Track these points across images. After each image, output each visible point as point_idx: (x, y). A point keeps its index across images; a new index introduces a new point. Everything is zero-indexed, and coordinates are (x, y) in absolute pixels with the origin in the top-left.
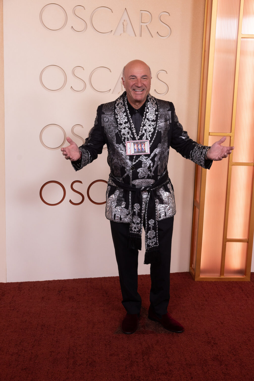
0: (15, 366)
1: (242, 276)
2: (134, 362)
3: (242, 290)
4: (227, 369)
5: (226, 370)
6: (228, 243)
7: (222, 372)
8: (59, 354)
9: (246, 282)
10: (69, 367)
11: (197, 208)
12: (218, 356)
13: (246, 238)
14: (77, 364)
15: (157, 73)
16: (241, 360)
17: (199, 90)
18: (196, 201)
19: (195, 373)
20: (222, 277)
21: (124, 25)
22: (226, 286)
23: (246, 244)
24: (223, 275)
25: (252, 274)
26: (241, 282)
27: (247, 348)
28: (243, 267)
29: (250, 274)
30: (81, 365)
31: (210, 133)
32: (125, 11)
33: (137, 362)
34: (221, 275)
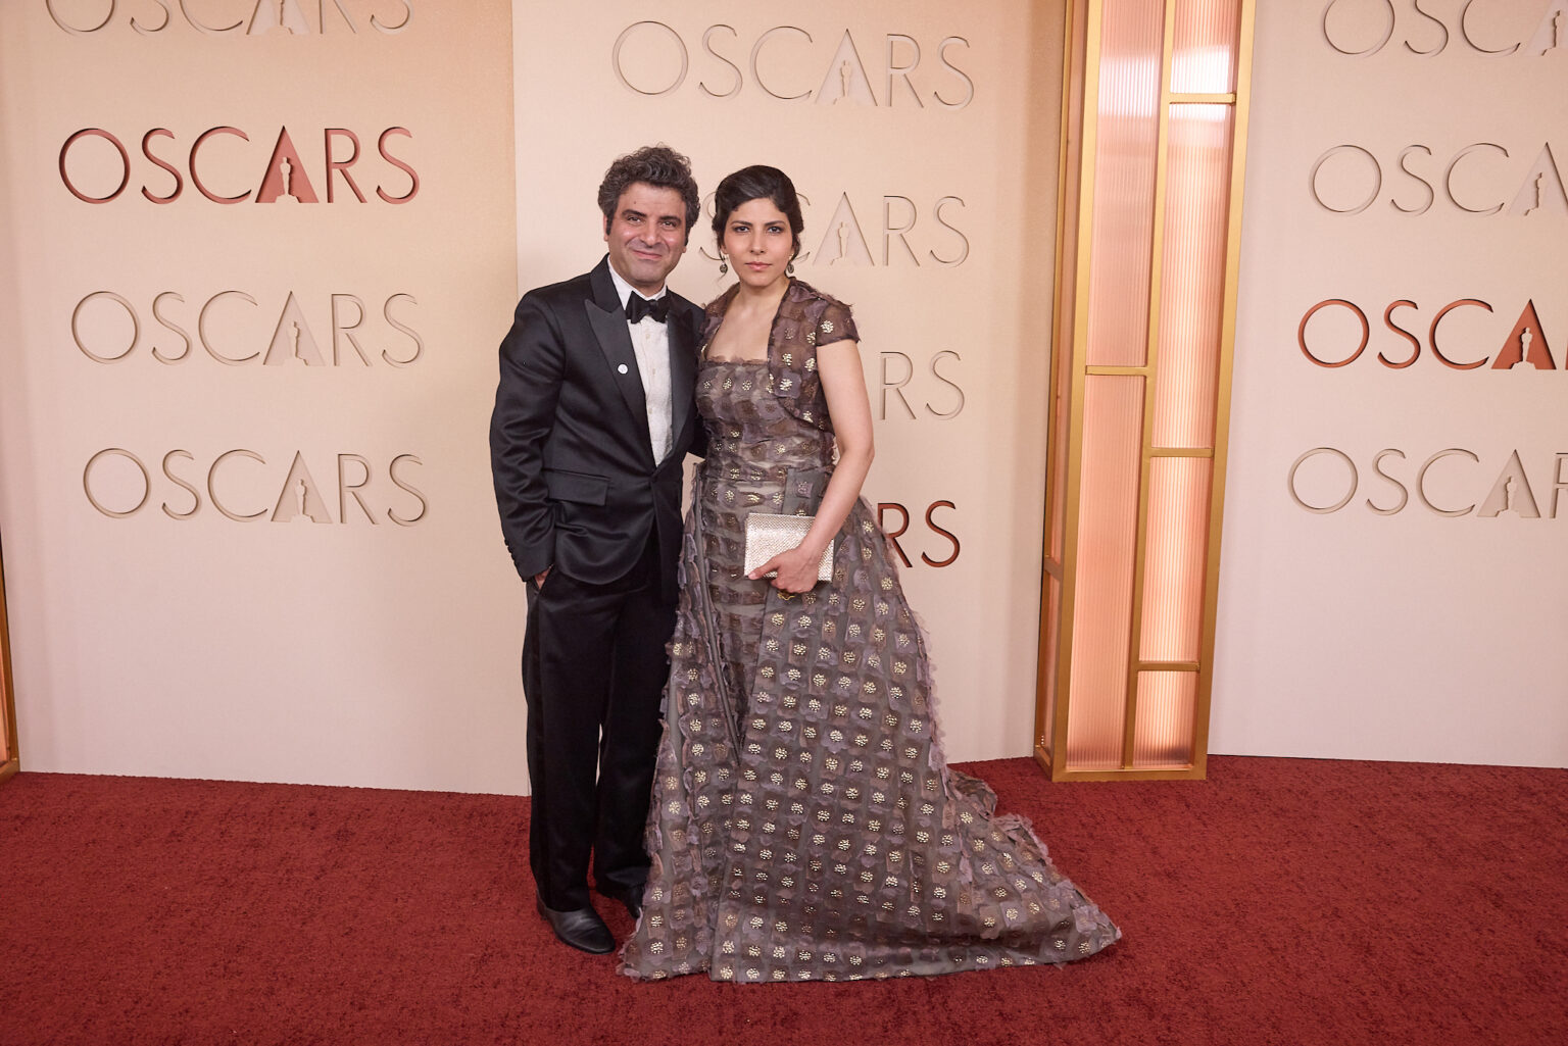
0: (573, 1029)
1: (1182, 766)
2: (906, 1013)
3: (1188, 806)
4: (1169, 1029)
5: (1167, 1032)
6: (1141, 674)
7: (1158, 1038)
8: (692, 994)
9: (1195, 781)
10: (725, 1030)
11: (1052, 578)
12: (1139, 991)
13: (1192, 658)
14: (746, 1022)
15: (937, 203)
16: (1206, 1002)
17: (1053, 250)
18: (1050, 557)
19: (1082, 1040)
20: (1128, 769)
21: (842, 76)
22: (1139, 794)
23: (1194, 673)
24: (1131, 764)
25: (1213, 758)
26: (1181, 784)
27: (1217, 966)
28: (1187, 740)
29: (1205, 758)
30: (756, 1023)
31: (1089, 368)
32: (847, 37)
33: (914, 1013)
34: (1123, 763)
